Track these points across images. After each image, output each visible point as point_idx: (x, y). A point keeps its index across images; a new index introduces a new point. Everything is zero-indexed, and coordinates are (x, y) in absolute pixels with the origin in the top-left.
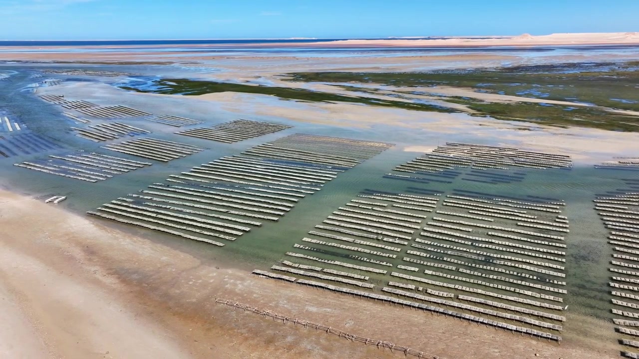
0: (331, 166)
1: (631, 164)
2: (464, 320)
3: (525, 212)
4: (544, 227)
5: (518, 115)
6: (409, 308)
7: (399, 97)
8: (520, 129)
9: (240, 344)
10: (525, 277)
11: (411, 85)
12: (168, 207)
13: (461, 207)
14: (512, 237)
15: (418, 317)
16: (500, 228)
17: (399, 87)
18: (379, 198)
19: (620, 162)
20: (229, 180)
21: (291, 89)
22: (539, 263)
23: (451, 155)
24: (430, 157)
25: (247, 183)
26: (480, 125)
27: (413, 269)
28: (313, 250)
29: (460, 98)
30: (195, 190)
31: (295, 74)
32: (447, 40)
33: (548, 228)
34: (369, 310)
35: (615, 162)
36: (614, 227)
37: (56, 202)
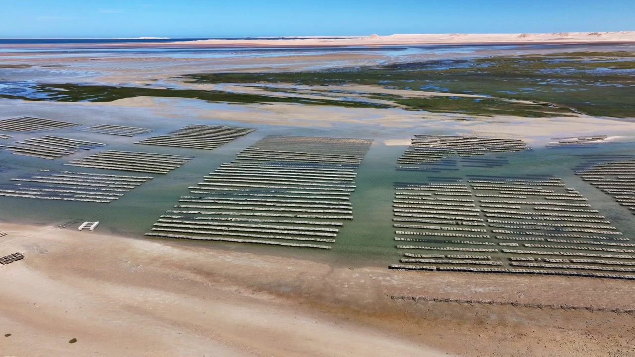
0: (340, 164)
1: (576, 143)
2: (596, 278)
3: (541, 188)
4: (568, 198)
5: (443, 108)
6: (548, 276)
7: (323, 95)
8: (459, 120)
9: (460, 329)
10: (597, 239)
11: (322, 84)
12: (230, 219)
13: (491, 190)
14: (555, 209)
15: (562, 281)
16: (539, 203)
17: (312, 86)
18: (417, 189)
19: (560, 142)
20: (258, 186)
21: (206, 91)
22: (596, 227)
23: (431, 146)
24: (416, 149)
25: (279, 187)
26: (424, 118)
27: (514, 244)
28: (416, 241)
29: (379, 94)
30: (235, 199)
31: (194, 76)
32: (305, 40)
33: (571, 198)
34: (522, 283)
35: (556, 142)
36: (613, 193)
37: (92, 228)
